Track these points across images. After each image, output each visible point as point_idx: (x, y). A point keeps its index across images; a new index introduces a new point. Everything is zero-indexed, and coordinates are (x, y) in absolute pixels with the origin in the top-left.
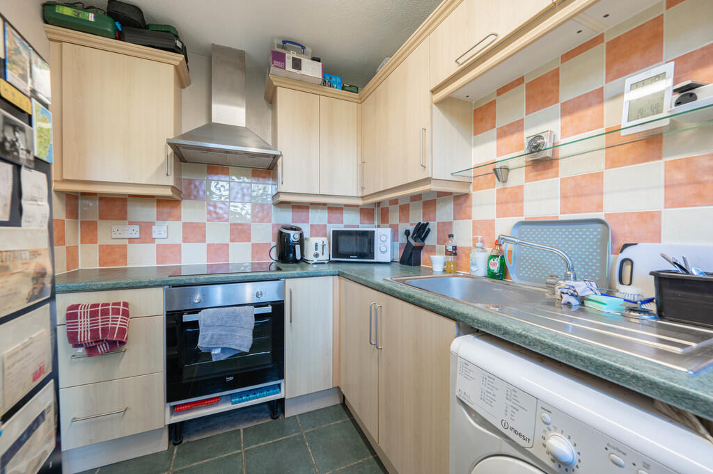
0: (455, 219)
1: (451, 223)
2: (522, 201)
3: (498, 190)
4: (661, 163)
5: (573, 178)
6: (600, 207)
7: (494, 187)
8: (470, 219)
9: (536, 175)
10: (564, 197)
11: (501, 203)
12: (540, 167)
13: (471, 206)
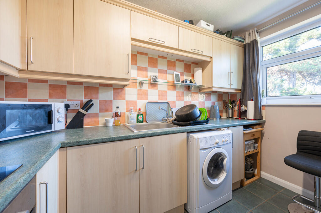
0: (114, 99)
1: (111, 101)
2: (147, 95)
3: (138, 90)
4: (175, 92)
5: (161, 91)
6: (166, 99)
7: (136, 88)
8: (125, 100)
9: (152, 88)
10: (159, 96)
11: (140, 95)
12: (153, 85)
13: (125, 94)
